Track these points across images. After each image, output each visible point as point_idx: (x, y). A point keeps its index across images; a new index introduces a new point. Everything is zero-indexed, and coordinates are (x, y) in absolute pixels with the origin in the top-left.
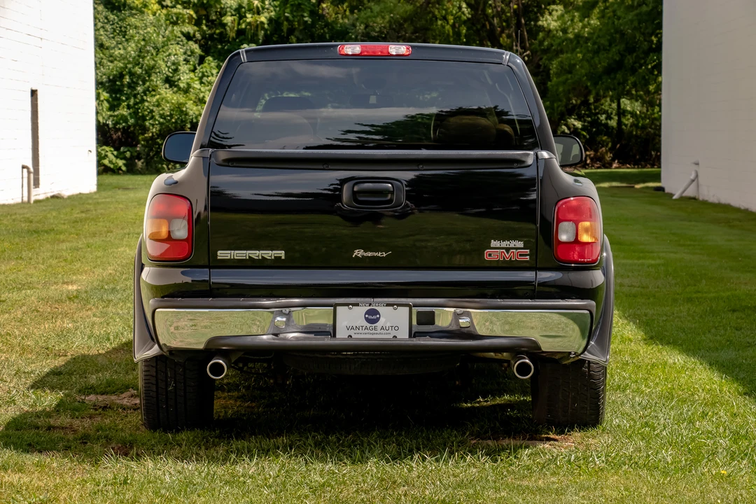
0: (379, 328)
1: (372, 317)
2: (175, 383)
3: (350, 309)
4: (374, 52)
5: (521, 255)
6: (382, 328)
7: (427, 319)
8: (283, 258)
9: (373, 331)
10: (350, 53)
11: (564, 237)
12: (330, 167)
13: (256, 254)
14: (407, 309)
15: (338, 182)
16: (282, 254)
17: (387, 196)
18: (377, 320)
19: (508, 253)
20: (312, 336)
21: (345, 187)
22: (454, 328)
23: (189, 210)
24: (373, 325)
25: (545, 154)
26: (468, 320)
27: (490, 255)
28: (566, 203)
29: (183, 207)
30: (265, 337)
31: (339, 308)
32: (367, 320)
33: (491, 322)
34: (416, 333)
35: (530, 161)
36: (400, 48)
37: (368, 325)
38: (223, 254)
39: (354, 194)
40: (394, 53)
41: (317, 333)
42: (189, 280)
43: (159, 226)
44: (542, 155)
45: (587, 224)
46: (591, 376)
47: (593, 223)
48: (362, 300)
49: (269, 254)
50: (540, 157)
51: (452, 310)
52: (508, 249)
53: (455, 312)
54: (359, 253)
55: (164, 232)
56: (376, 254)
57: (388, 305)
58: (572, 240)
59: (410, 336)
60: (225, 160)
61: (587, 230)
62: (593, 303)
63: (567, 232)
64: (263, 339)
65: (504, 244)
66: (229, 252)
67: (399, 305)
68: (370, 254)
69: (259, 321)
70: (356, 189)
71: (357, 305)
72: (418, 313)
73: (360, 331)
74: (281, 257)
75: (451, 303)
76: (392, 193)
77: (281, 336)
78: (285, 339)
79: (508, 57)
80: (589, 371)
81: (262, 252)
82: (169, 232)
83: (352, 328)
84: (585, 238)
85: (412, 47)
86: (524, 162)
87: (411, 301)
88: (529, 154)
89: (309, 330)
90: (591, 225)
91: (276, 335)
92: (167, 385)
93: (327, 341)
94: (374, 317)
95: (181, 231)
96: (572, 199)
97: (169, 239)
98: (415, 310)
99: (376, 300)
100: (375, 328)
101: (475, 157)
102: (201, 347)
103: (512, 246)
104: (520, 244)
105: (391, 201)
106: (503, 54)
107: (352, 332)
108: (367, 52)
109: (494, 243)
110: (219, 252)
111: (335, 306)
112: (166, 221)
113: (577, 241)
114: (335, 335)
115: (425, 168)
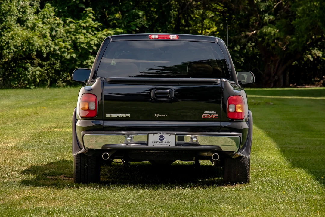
0: (164, 142)
1: (161, 138)
2: (87, 165)
3: (154, 135)
4: (163, 38)
5: (215, 116)
6: (165, 142)
7: (181, 139)
8: (130, 117)
9: (162, 143)
10: (154, 38)
11: (231, 110)
12: (147, 84)
13: (120, 115)
14: (174, 135)
15: (149, 90)
16: (129, 115)
17: (167, 95)
18: (164, 139)
19: (210, 115)
20: (140, 145)
21: (152, 91)
22: (191, 142)
23: (96, 100)
24: (162, 141)
25: (224, 80)
26: (196, 139)
27: (204, 116)
28: (232, 97)
29: (94, 98)
30: (123, 145)
31: (149, 135)
32: (160, 139)
33: (204, 141)
34: (177, 144)
35: (219, 82)
36: (174, 36)
37: (160, 141)
38: (108, 115)
39: (155, 94)
40: (172, 38)
41: (141, 144)
42: (94, 124)
43: (85, 105)
44: (223, 80)
45: (239, 105)
46: (244, 164)
47: (242, 105)
48: (158, 132)
49: (124, 115)
50: (222, 81)
51: (190, 136)
52: (210, 114)
53: (191, 137)
54: (157, 115)
55: (86, 107)
56: (163, 116)
57: (167, 134)
58: (234, 111)
59: (175, 145)
60: (109, 81)
61: (240, 108)
62: (241, 134)
63: (232, 108)
64: (122, 145)
65: (209, 112)
66: (110, 114)
67: (171, 134)
68: (161, 116)
69: (121, 140)
70: (156, 92)
71: (156, 134)
72: (178, 137)
73: (157, 143)
74: (129, 116)
75: (190, 133)
76: (169, 93)
77: (129, 145)
78: (130, 146)
79: (218, 40)
80: (243, 161)
81: (122, 114)
82: (89, 107)
83: (154, 142)
84: (239, 110)
85: (179, 35)
86: (216, 83)
87: (175, 133)
88: (218, 80)
89: (138, 143)
90: (241, 106)
91: (127, 144)
92: (84, 166)
93: (145, 146)
94: (162, 138)
95: (93, 107)
96: (234, 96)
97: (88, 110)
98: (177, 136)
99: (163, 132)
100: (163, 142)
101: (199, 81)
102: (100, 148)
103: (212, 113)
104: (215, 112)
105: (168, 96)
106: (216, 38)
107: (154, 144)
108: (161, 38)
109: (205, 112)
110: (107, 114)
111: (148, 134)
112: (87, 103)
113: (235, 112)
114: (148, 145)
115: (181, 84)
